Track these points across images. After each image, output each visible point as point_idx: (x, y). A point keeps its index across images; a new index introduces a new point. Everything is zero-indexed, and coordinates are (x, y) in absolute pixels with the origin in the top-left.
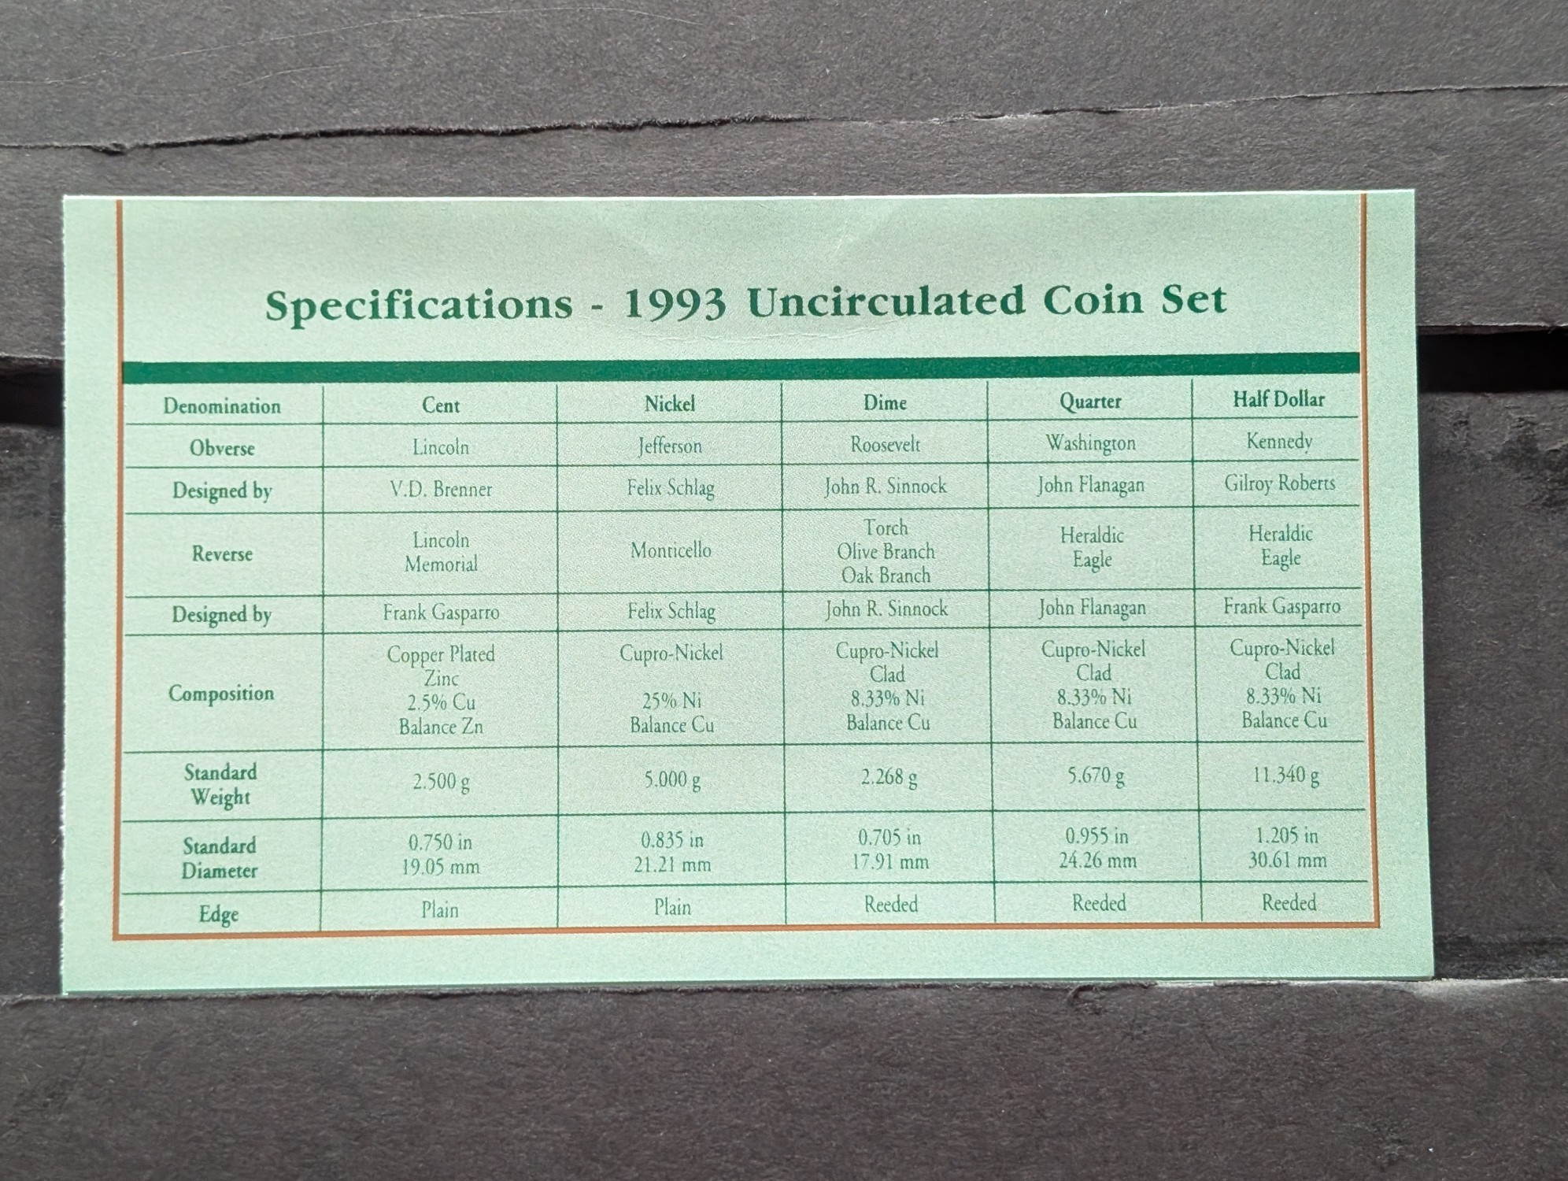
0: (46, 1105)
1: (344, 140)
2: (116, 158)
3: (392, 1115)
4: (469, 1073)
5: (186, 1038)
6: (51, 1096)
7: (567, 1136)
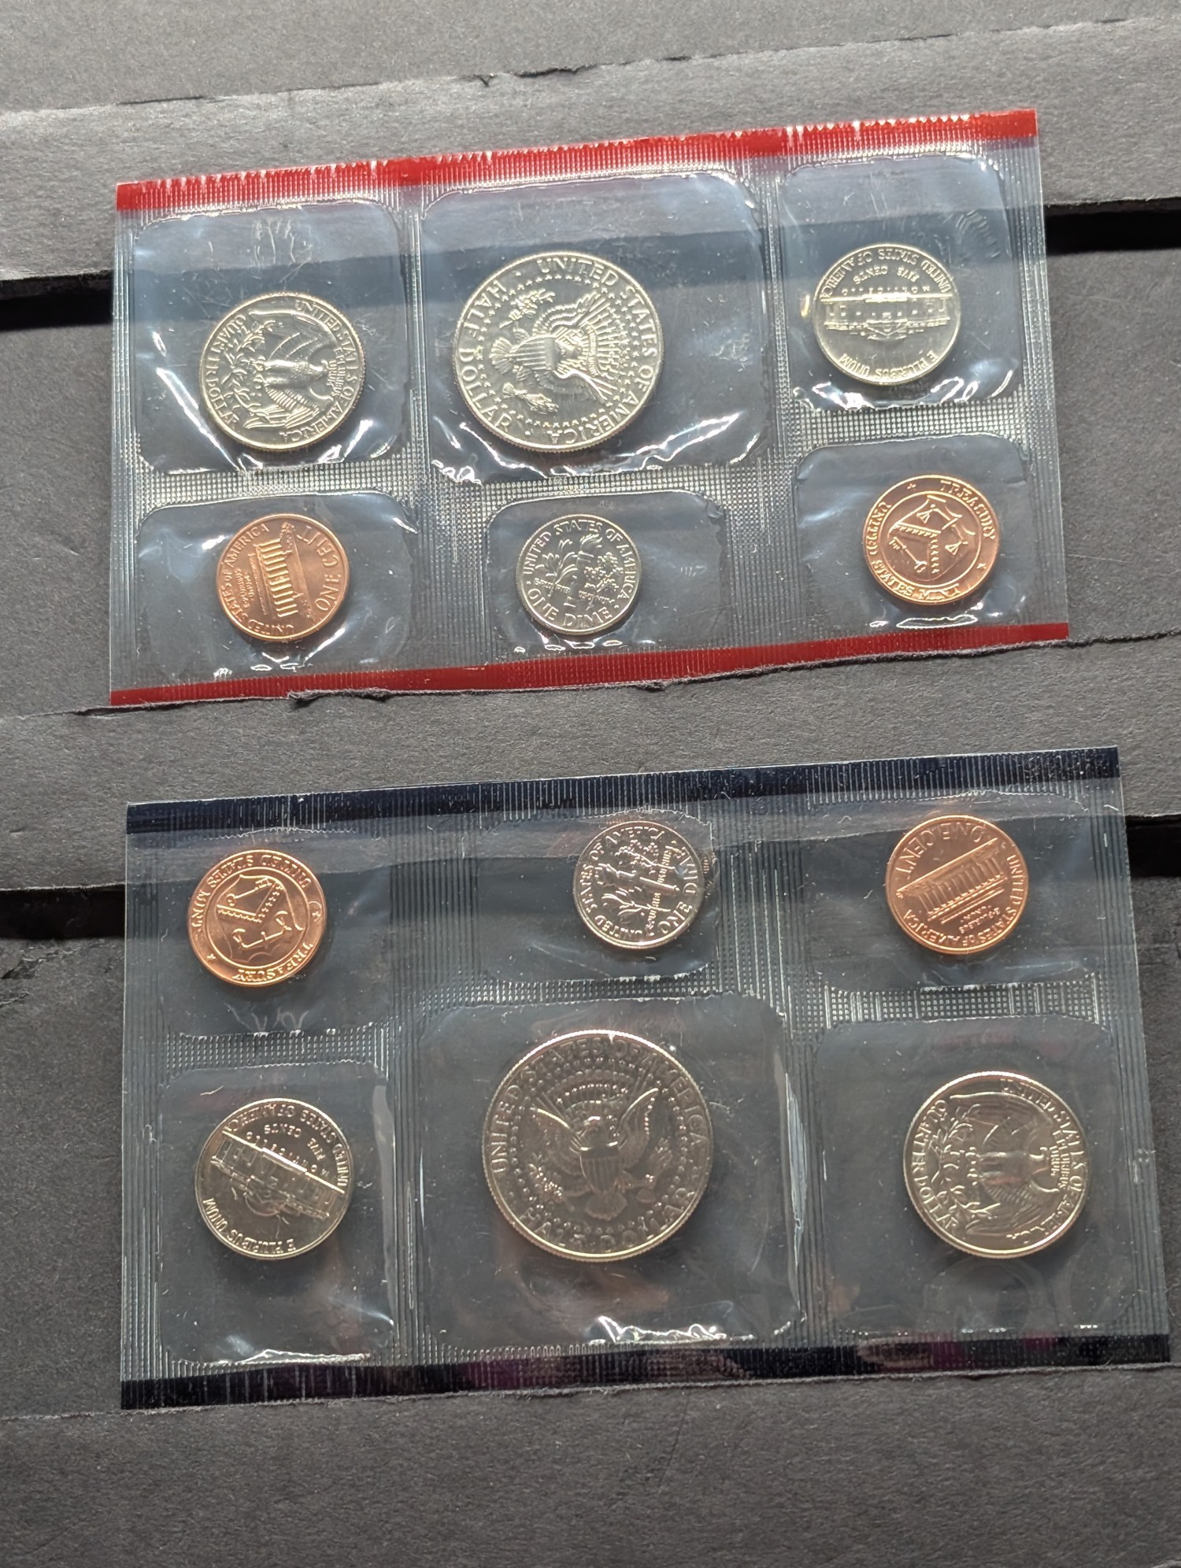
0: (647, 1479)
1: (842, 669)
2: (656, 694)
3: (947, 1479)
4: (1011, 1443)
5: (763, 1419)
6: (652, 1471)
7: (1102, 1495)
